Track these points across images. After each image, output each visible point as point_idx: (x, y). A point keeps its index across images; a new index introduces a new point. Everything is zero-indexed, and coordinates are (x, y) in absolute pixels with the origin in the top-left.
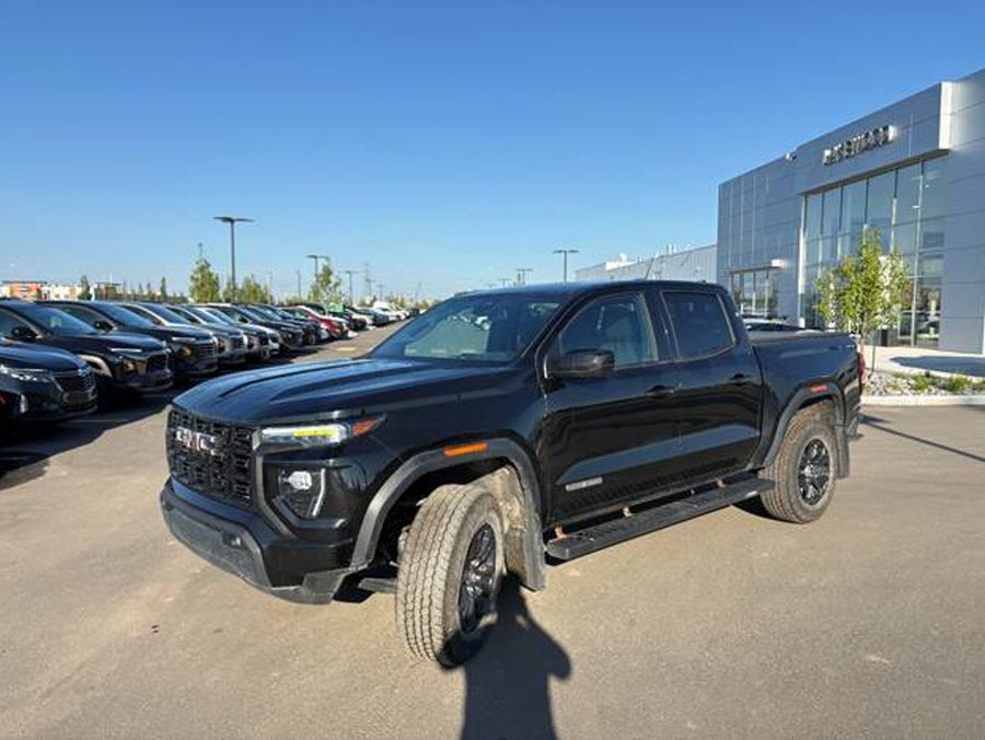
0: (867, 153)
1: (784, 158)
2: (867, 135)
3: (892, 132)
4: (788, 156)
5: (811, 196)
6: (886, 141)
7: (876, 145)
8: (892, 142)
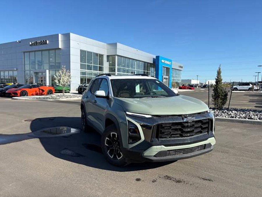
1: (16, 42)
3: (48, 42)
4: (18, 41)
6: (46, 43)
7: (44, 44)
8: (48, 44)
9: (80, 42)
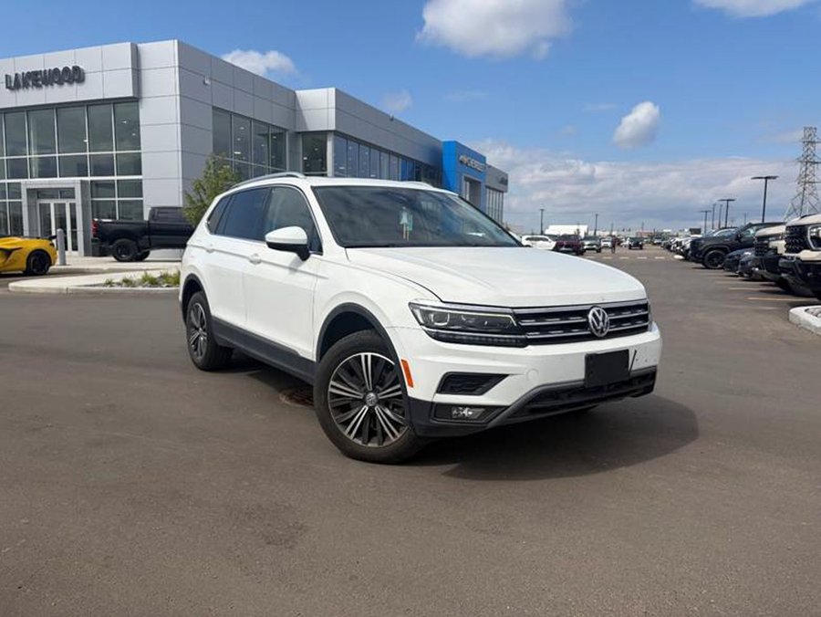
0: (56, 86)
9: (211, 79)
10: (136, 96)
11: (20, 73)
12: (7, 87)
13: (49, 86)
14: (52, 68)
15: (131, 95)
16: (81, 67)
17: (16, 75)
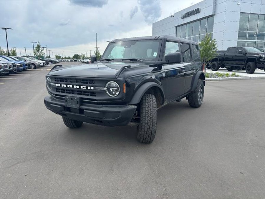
0: (193, 15)
2: (193, 10)
5: (178, 27)
9: (241, 2)
10: (214, 14)
11: (185, 14)
12: (182, 18)
13: (192, 16)
14: (192, 10)
15: (212, 14)
16: (200, 8)
17: (184, 14)
